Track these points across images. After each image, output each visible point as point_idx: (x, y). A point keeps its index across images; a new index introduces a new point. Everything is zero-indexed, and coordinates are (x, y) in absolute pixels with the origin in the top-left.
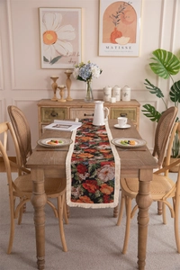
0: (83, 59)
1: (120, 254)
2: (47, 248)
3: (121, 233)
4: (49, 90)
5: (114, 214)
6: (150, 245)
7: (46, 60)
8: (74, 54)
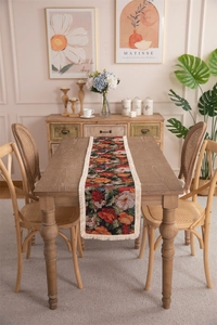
0: (98, 67)
1: (143, 290)
2: (60, 285)
3: (143, 267)
4: (59, 104)
5: (136, 245)
6: (177, 279)
7: (54, 69)
8: (87, 62)
